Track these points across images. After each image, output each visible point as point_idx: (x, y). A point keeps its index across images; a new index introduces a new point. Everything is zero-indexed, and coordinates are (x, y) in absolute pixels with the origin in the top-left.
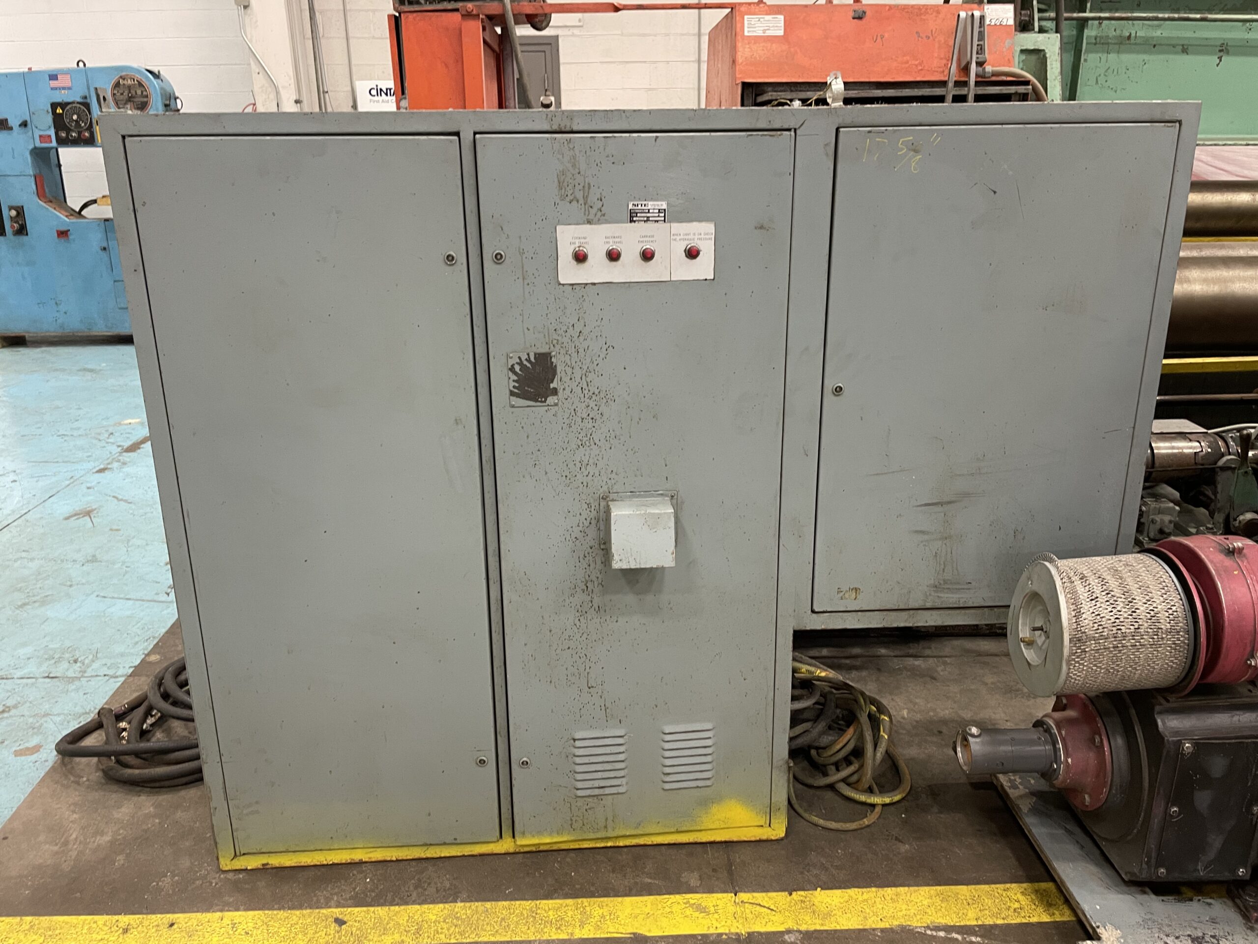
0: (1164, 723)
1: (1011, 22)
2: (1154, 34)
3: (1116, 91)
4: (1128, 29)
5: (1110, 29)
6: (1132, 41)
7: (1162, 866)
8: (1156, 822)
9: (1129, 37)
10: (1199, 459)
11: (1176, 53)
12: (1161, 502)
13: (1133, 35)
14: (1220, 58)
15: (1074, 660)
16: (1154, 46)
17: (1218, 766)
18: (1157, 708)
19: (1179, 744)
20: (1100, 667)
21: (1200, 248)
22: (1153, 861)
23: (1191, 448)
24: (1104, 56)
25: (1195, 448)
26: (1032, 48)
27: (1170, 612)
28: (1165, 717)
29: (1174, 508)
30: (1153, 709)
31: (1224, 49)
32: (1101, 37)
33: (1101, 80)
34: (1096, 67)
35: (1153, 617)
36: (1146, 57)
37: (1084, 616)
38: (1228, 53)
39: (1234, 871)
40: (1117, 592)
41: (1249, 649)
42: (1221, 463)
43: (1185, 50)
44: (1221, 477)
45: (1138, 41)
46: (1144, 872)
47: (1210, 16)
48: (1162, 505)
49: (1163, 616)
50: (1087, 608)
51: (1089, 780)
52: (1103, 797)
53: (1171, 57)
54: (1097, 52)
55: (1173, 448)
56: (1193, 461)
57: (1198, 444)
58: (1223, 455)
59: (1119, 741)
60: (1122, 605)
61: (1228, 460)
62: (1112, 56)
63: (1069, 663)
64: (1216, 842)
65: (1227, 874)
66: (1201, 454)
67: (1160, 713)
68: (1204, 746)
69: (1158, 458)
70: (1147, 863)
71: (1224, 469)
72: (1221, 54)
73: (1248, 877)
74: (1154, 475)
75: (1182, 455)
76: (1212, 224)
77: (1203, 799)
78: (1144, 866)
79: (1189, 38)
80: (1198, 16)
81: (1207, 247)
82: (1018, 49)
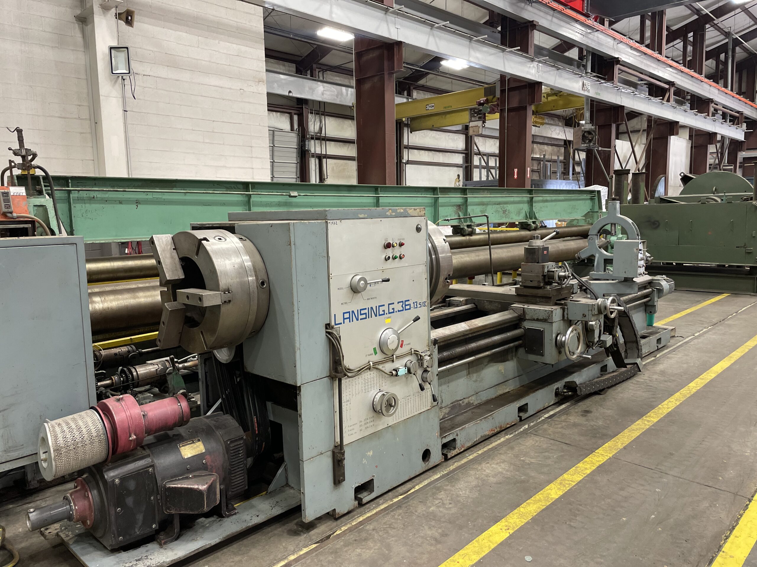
0: (107, 475)
1: (24, 194)
2: (105, 196)
3: (92, 220)
4: (92, 194)
5: (84, 194)
6: (96, 199)
7: (120, 536)
8: (113, 518)
9: (94, 197)
10: (158, 372)
11: (117, 204)
12: (145, 394)
13: (95, 196)
14: (137, 206)
15: (57, 458)
16: (106, 201)
17: (132, 485)
18: (104, 470)
19: (114, 481)
20: (70, 458)
21: (149, 282)
22: (116, 535)
23: (154, 368)
24: (83, 205)
25: (156, 368)
26: (39, 204)
27: (96, 428)
28: (107, 473)
29: (150, 396)
30: (102, 471)
31: (138, 202)
32: (80, 197)
33: (84, 215)
34: (81, 210)
35: (89, 432)
36: (104, 205)
37: (59, 439)
38: (140, 204)
39: (151, 527)
40: (74, 426)
41: (128, 435)
42: (167, 372)
43: (121, 203)
44: (169, 378)
45: (98, 199)
46: (114, 541)
47: (127, 190)
48: (145, 396)
49: (93, 431)
50: (60, 436)
51: (87, 513)
52: (93, 517)
53: (115, 205)
54: (80, 203)
55: (146, 370)
56: (155, 373)
57: (157, 366)
58: (168, 368)
59: (95, 492)
60: (75, 431)
61: (170, 370)
62: (87, 205)
63: (55, 460)
64: (140, 517)
65: (148, 529)
66: (159, 369)
67: (105, 471)
68: (124, 479)
69: (140, 375)
70: (114, 537)
71: (169, 374)
72: (137, 204)
73: (157, 528)
74: (140, 383)
75: (151, 372)
76: (148, 272)
77: (130, 501)
78: (113, 539)
79: (121, 198)
80: (122, 190)
81: (152, 282)
82: (32, 205)
